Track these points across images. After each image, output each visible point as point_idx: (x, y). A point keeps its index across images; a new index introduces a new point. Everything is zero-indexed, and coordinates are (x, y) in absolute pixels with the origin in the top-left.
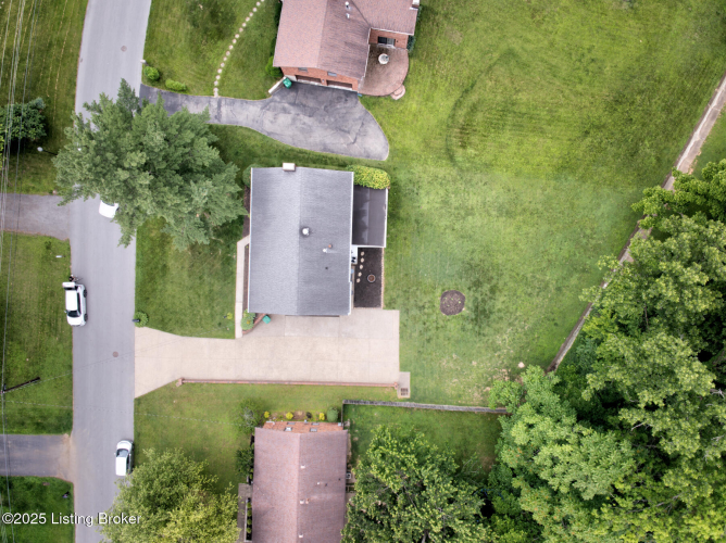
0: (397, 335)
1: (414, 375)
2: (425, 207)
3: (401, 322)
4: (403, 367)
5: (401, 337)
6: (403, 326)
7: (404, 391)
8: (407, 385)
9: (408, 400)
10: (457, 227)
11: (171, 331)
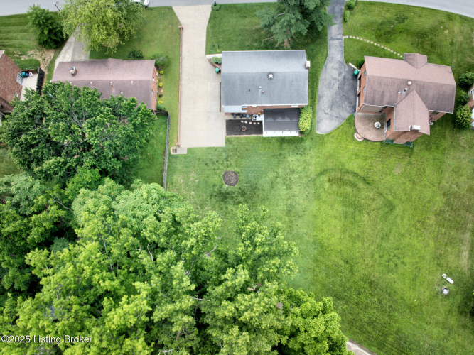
0: (210, 146)
1: (185, 156)
2: (289, 159)
3: (217, 148)
4: (190, 150)
5: (208, 148)
6: (215, 149)
7: (176, 151)
8: (179, 152)
9: (170, 153)
10: (279, 180)
11: (209, 22)
